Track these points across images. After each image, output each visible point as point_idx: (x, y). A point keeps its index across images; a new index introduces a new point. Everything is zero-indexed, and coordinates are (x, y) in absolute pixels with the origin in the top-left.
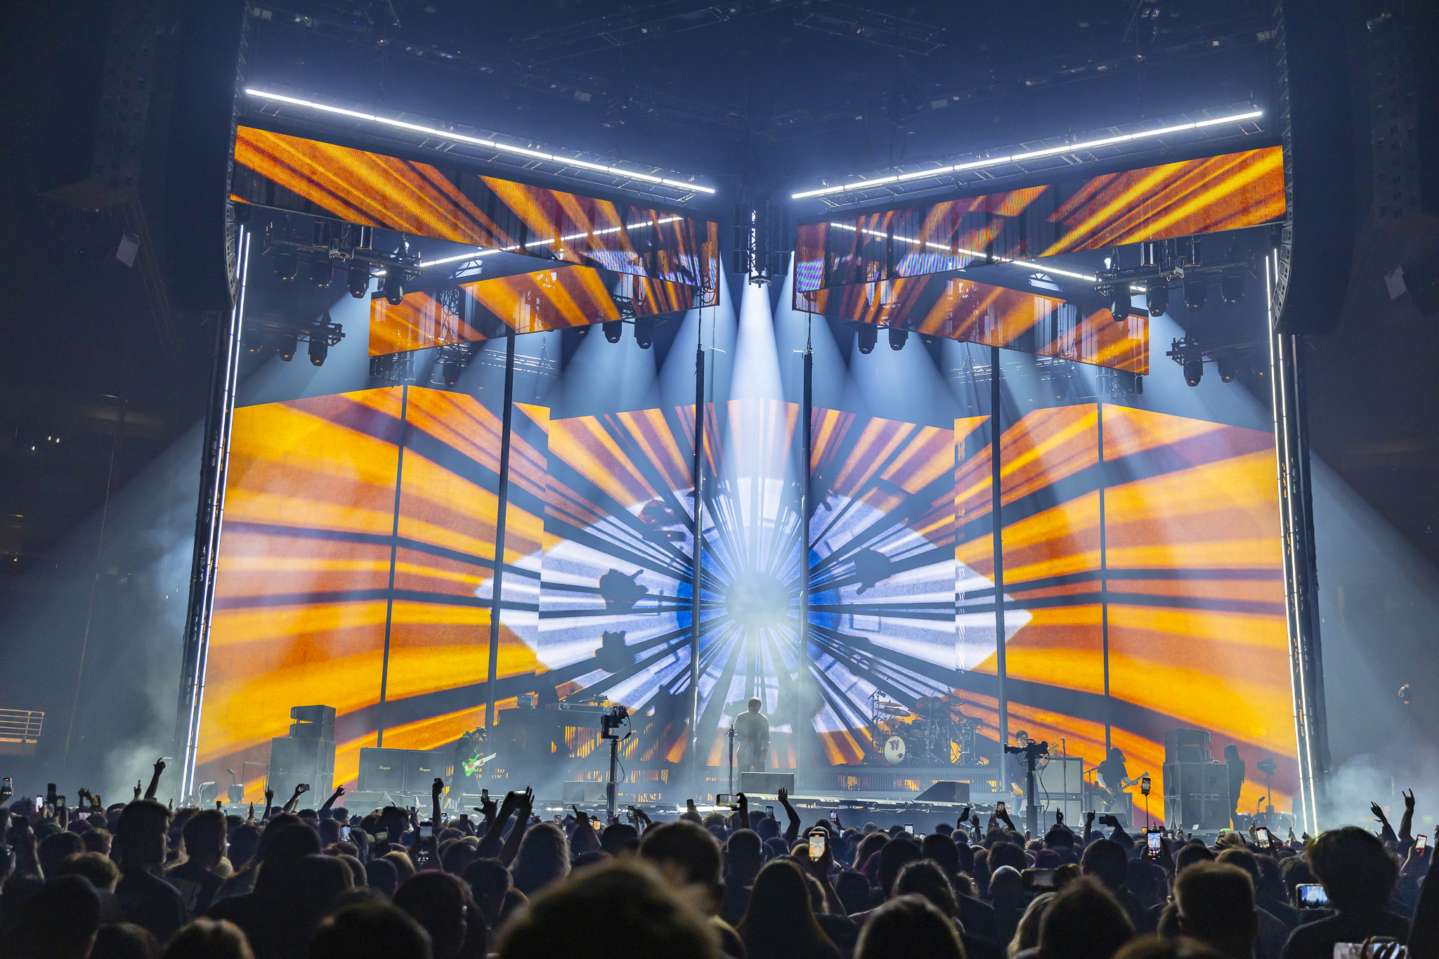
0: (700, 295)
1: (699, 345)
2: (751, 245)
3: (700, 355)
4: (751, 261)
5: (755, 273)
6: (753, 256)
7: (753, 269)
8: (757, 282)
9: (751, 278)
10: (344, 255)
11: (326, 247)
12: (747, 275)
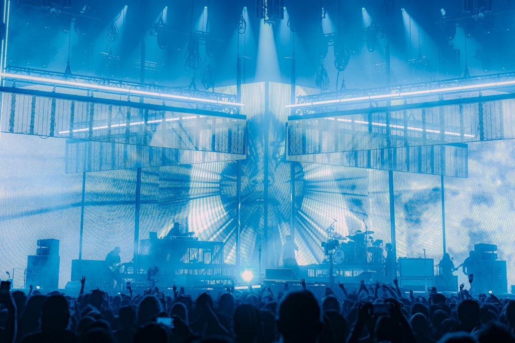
0: (238, 30)
1: (238, 55)
2: (265, 4)
3: (239, 60)
4: (265, 12)
5: (267, 18)
6: (266, 9)
7: (266, 16)
8: (268, 23)
9: (265, 21)
10: (58, 11)
11: (49, 7)
12: (263, 19)
